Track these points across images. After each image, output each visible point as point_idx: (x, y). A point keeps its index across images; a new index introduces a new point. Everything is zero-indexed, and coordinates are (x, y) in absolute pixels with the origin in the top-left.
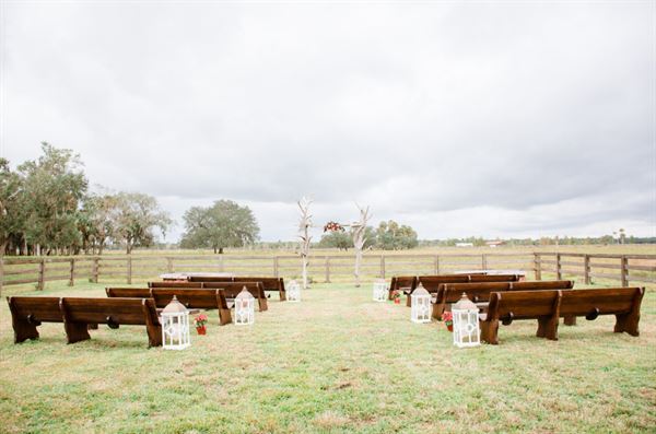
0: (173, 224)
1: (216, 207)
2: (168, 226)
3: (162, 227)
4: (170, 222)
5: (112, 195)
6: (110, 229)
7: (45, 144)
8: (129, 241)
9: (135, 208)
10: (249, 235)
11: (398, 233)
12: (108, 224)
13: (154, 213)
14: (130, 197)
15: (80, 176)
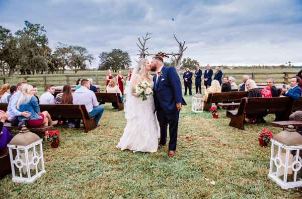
0: (94, 60)
1: (113, 52)
2: (92, 60)
3: (90, 61)
4: (93, 59)
5: (67, 47)
6: (67, 63)
7: (27, 22)
8: (76, 68)
9: (77, 53)
10: (127, 64)
11: (191, 63)
12: (66, 60)
13: (86, 55)
14: (75, 48)
15: (44, 37)
